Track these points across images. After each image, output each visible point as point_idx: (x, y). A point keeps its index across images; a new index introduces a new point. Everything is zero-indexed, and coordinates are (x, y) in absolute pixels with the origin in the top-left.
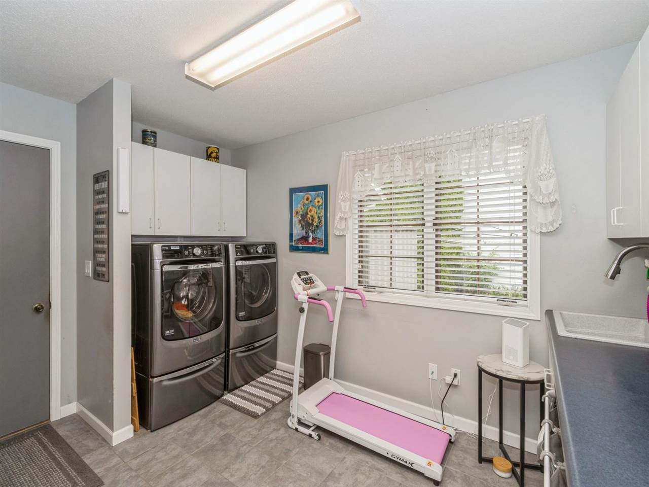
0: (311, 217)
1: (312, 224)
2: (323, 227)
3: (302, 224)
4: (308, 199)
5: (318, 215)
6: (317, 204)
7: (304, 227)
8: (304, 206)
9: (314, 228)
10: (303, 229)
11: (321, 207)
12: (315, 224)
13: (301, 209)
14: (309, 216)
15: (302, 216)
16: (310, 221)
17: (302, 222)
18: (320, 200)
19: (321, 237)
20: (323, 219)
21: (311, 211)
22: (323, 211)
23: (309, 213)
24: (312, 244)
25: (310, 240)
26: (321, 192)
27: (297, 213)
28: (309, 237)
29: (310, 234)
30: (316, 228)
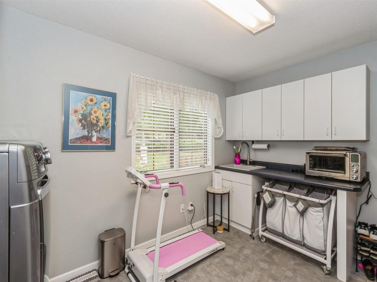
0: (95, 119)
1: (97, 125)
2: (110, 129)
3: (82, 124)
4: (92, 100)
5: (104, 117)
6: (103, 107)
7: (86, 127)
8: (86, 105)
9: (99, 129)
10: (84, 128)
11: (108, 111)
12: (101, 125)
13: (82, 108)
14: (92, 117)
15: (83, 115)
16: (95, 122)
17: (83, 122)
18: (107, 104)
19: (108, 137)
20: (110, 121)
21: (95, 112)
22: (110, 114)
23: (93, 114)
24: (96, 143)
25: (94, 139)
26: (109, 98)
27: (76, 111)
28: (92, 136)
29: (94, 133)
30: (102, 129)
